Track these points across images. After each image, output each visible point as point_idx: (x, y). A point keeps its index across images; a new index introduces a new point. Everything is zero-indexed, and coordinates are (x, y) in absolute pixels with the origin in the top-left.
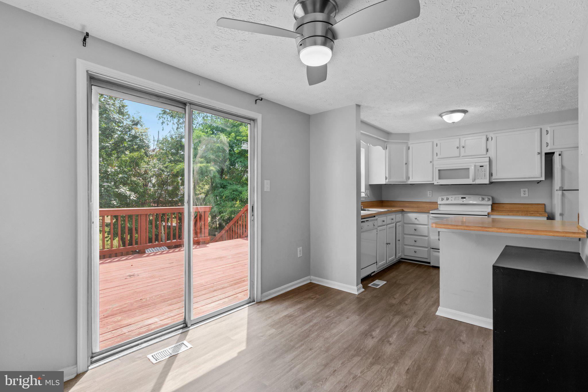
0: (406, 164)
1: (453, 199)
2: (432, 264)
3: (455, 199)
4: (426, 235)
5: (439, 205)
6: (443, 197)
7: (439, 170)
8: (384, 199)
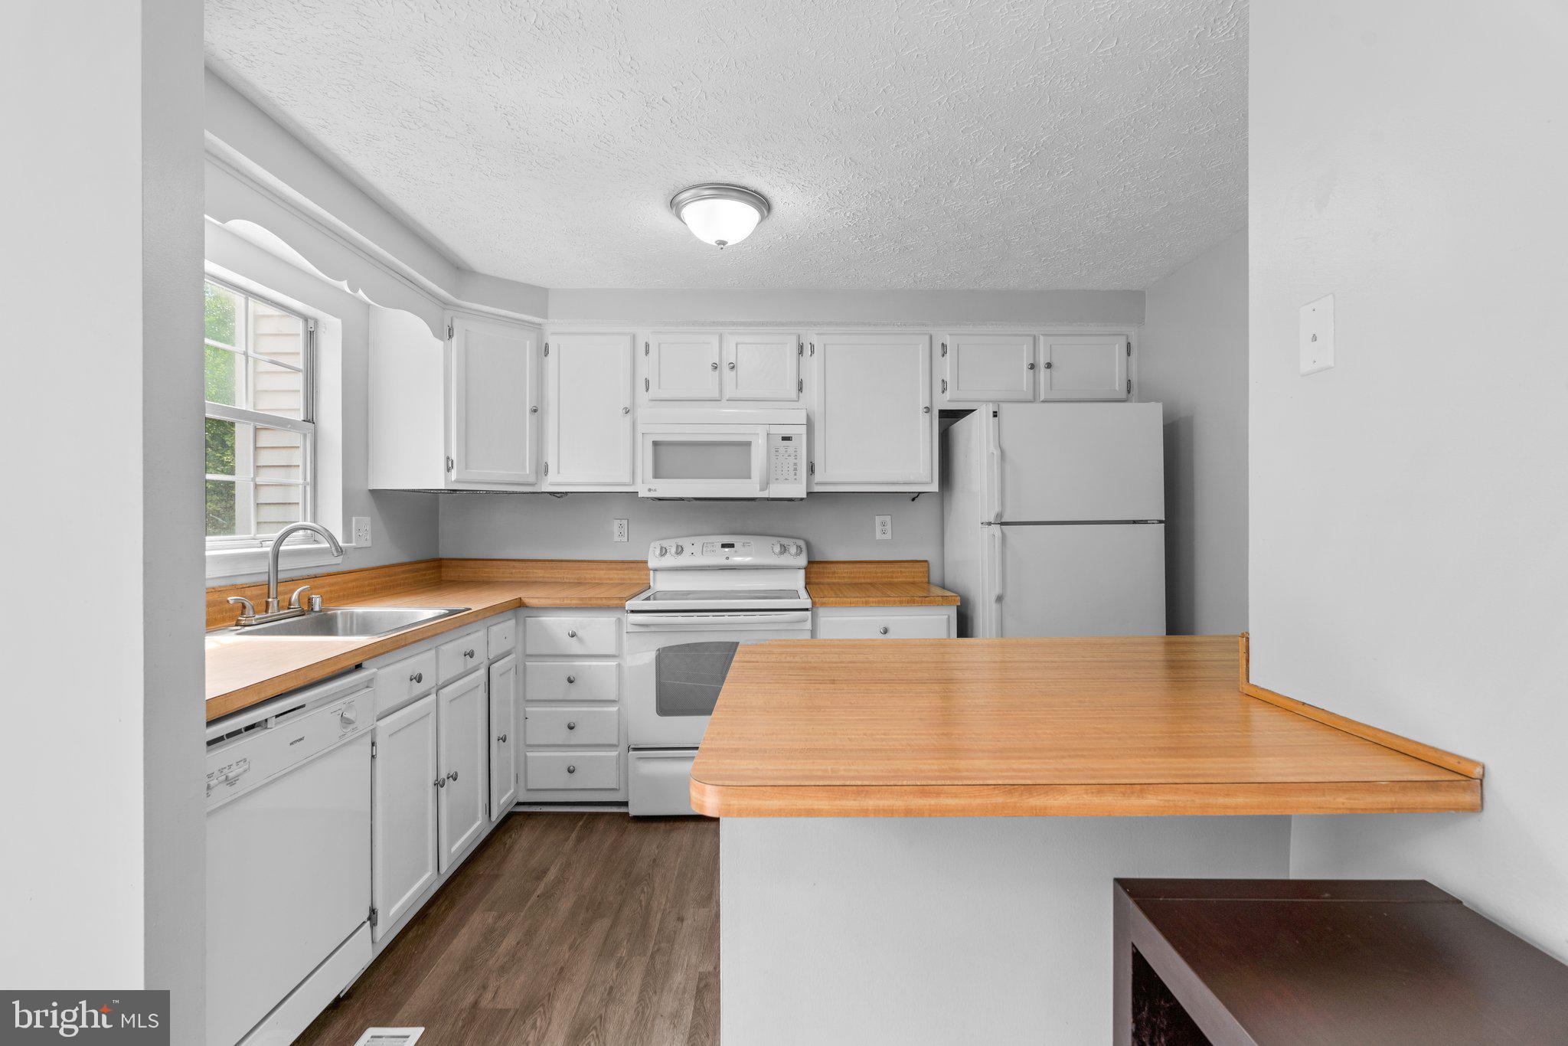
0: (535, 411)
1: (697, 549)
2: (634, 810)
3: (702, 550)
4: (613, 697)
5: (652, 573)
6: (665, 543)
7: (656, 444)
8: (446, 551)
